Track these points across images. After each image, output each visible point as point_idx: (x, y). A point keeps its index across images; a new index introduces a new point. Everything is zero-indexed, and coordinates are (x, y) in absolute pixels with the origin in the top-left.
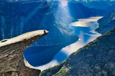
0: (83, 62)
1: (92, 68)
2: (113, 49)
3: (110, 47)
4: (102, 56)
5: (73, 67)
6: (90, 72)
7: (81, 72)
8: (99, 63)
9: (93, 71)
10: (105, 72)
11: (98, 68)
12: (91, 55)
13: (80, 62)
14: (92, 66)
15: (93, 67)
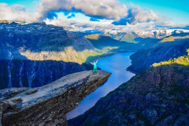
0: (114, 110)
1: (126, 118)
2: (150, 92)
3: (148, 89)
4: (138, 102)
5: (102, 117)
6: (124, 123)
7: (112, 123)
8: (134, 110)
9: (127, 121)
10: (141, 122)
11: (133, 117)
12: (124, 101)
13: (110, 110)
14: (126, 114)
15: (127, 116)
